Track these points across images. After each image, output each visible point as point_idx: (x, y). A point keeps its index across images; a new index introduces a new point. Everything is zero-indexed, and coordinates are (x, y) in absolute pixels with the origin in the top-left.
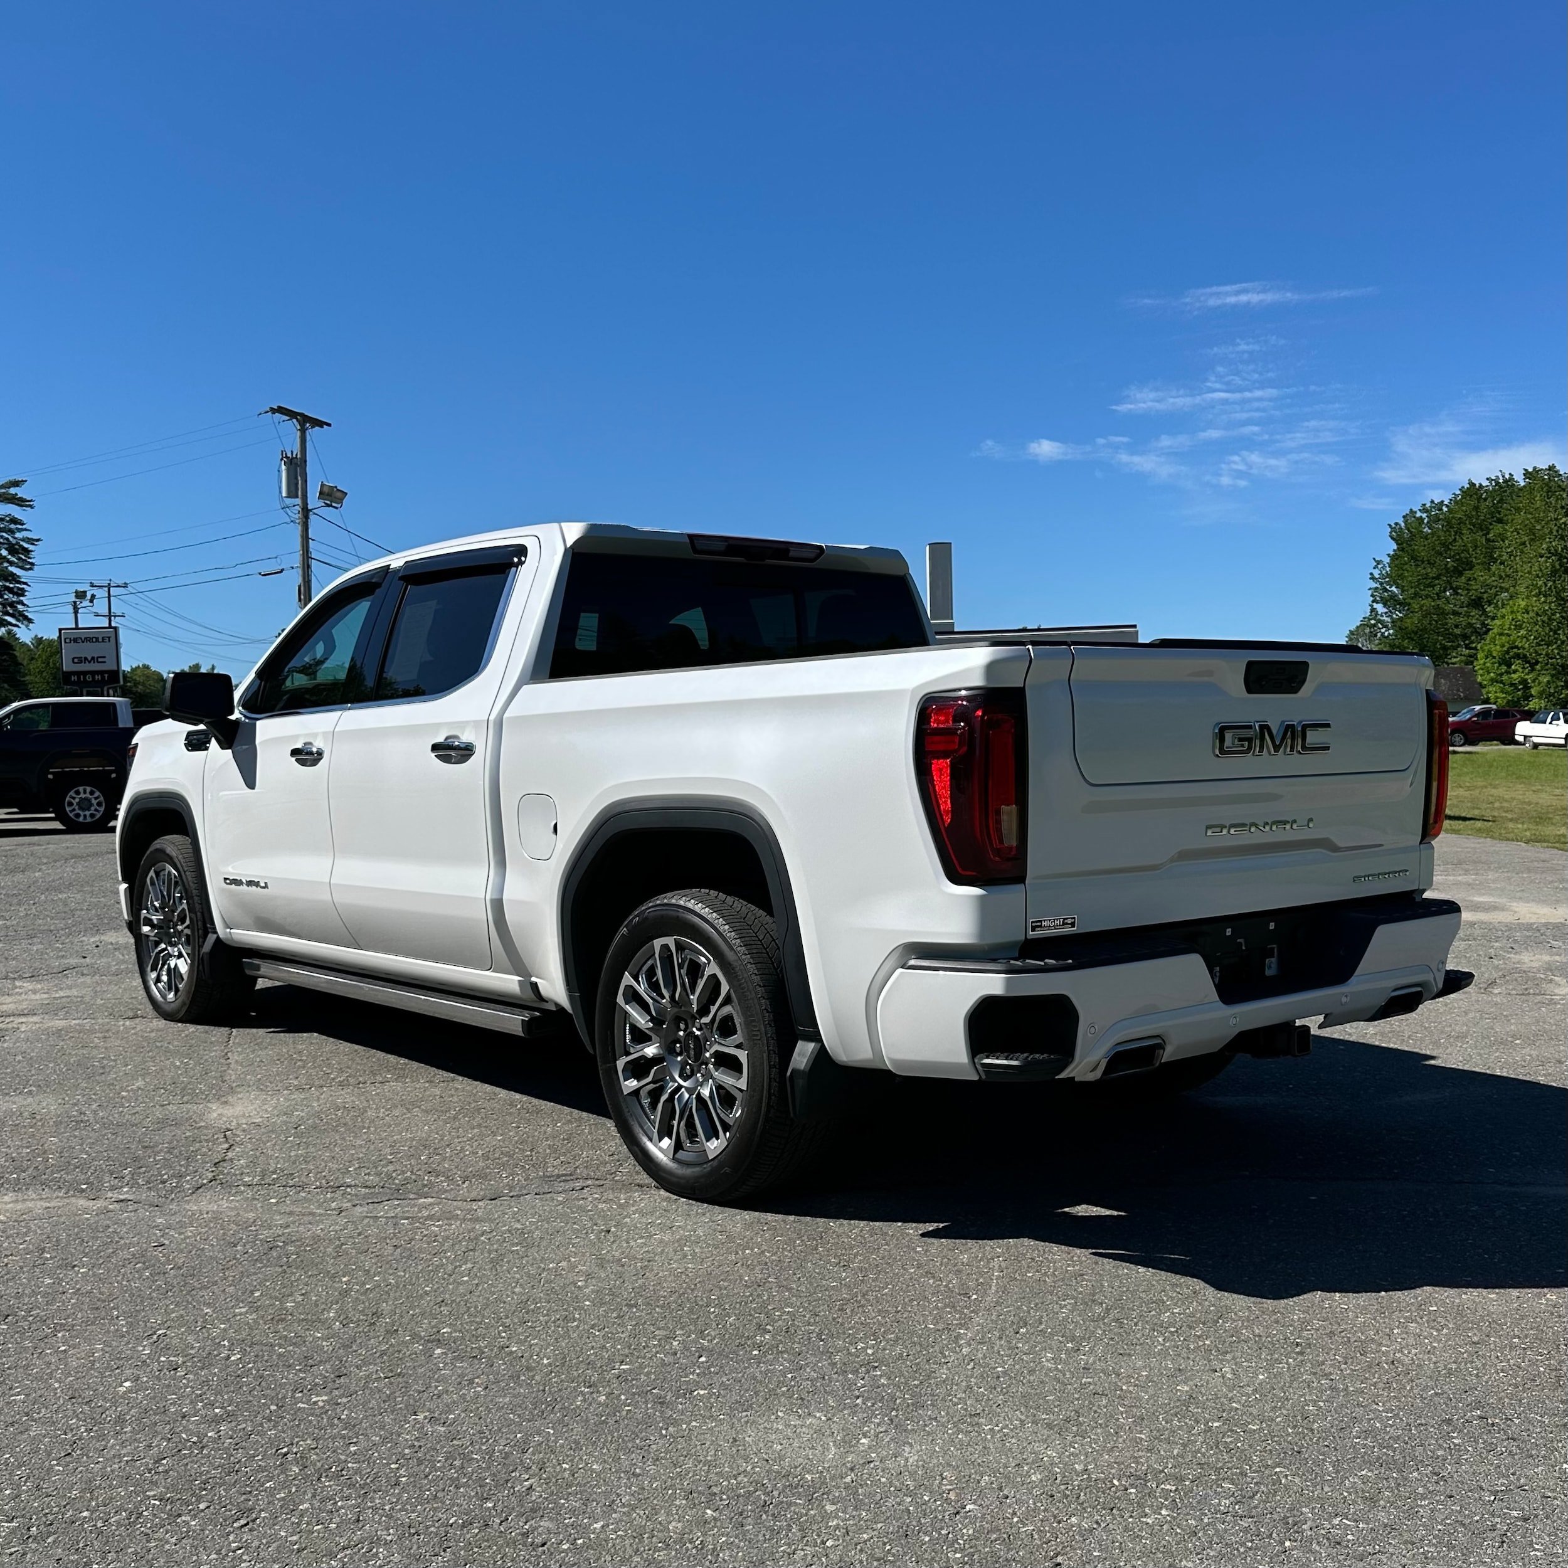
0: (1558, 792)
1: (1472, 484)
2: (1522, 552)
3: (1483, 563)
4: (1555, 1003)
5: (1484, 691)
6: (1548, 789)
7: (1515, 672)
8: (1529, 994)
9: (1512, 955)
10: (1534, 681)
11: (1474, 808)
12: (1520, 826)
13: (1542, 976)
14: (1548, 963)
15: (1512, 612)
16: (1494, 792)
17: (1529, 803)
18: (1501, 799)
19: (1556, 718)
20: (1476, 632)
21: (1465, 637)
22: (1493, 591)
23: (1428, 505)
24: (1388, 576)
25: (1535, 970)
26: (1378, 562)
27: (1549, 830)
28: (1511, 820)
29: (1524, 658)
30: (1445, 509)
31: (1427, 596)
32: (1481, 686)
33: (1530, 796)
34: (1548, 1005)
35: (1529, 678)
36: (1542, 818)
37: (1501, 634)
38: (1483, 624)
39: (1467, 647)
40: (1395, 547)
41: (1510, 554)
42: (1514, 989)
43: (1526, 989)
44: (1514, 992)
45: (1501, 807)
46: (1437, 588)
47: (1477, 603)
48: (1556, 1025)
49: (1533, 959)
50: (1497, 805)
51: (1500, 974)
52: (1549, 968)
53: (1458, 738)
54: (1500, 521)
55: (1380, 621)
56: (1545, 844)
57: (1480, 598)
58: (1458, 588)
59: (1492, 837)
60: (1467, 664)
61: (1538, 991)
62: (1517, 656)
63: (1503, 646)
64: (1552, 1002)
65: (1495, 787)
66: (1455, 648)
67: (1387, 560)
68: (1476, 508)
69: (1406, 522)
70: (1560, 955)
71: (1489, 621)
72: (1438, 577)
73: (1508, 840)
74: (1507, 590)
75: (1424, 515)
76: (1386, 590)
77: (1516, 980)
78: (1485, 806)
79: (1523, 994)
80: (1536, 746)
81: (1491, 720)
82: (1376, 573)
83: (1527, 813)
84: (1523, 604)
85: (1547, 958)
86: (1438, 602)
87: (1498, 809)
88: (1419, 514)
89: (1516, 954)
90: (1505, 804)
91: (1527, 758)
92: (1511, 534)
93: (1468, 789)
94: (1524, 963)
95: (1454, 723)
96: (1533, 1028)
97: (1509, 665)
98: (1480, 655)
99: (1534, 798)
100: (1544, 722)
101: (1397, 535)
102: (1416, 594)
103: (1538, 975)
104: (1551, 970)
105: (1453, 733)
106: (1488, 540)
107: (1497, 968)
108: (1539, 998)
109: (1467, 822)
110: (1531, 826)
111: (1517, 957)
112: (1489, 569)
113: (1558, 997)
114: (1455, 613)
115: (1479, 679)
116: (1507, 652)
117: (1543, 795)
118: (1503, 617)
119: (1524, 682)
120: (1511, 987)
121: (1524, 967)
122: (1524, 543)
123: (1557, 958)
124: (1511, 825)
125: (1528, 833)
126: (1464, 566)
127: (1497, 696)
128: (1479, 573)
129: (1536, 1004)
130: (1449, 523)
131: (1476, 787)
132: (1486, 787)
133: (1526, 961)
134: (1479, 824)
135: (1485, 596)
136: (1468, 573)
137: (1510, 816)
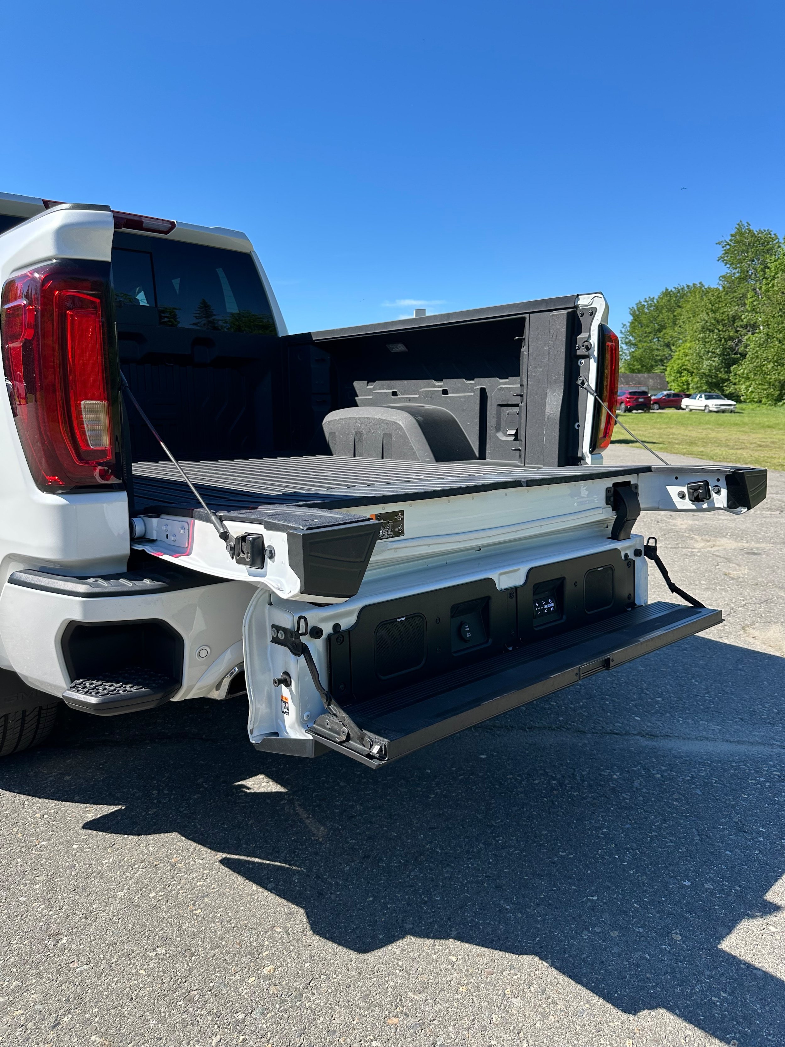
0: (700, 431)
1: (667, 290)
2: (689, 321)
3: (671, 326)
4: (694, 555)
5: (669, 385)
6: (696, 429)
7: (684, 376)
8: (679, 547)
9: (671, 520)
10: (692, 381)
11: (659, 438)
12: (681, 446)
13: (687, 535)
14: (691, 526)
15: (684, 349)
16: (671, 431)
17: (687, 436)
18: (673, 434)
19: (701, 397)
20: (666, 358)
21: (661, 360)
22: (676, 339)
23: (647, 299)
24: (628, 332)
25: (683, 531)
26: (624, 325)
27: (696, 449)
28: (677, 444)
29: (688, 371)
30: (655, 301)
31: (645, 342)
32: (668, 383)
33: (687, 433)
34: (690, 556)
35: (690, 379)
36: (692, 443)
37: (678, 359)
38: (670, 355)
39: (663, 365)
40: (632, 318)
41: (684, 322)
42: (670, 544)
43: (677, 544)
44: (669, 546)
45: (673, 438)
46: (650, 338)
47: (668, 345)
48: (694, 572)
49: (682, 522)
50: (671, 436)
51: (662, 533)
52: (692, 529)
53: (656, 406)
54: (679, 307)
55: (624, 353)
56: (693, 456)
57: (669, 343)
58: (659, 337)
59: (667, 452)
60: (662, 372)
61: (684, 546)
62: (685, 369)
63: (679, 364)
64: (693, 555)
65: (671, 428)
66: (657, 366)
67: (628, 324)
68: (669, 301)
69: (637, 307)
70: (698, 520)
71: (672, 354)
72: (650, 333)
73: (674, 453)
74: (682, 339)
75: (646, 304)
76: (627, 338)
77: (671, 537)
78: (665, 437)
79: (675, 548)
80: (691, 410)
81: (671, 398)
82: (623, 330)
83: (686, 440)
84: (689, 345)
85: (691, 522)
86: (651, 344)
87: (671, 438)
88: (643, 303)
89: (673, 519)
90: (675, 436)
91: (687, 416)
92: (684, 313)
93: (659, 429)
94: (677, 526)
95: (655, 399)
96: (679, 574)
97: (681, 373)
98: (668, 369)
99: (689, 434)
100: (695, 399)
101: (633, 314)
102: (640, 341)
103: (685, 534)
104: (693, 531)
105: (654, 403)
106: (674, 316)
107: (661, 529)
108: (684, 550)
109: (655, 445)
110: (687, 447)
111: (674, 521)
112: (674, 329)
113: (696, 550)
114: (658, 350)
115: (667, 379)
116: (681, 367)
117: (694, 432)
118: (679, 351)
119: (687, 381)
120: (668, 542)
121: (677, 528)
122: (690, 318)
123: (697, 522)
124: (677, 446)
125: (685, 450)
126: (662, 328)
127: (675, 388)
128: (669, 331)
129: (682, 556)
130: (657, 307)
131: (662, 428)
132: (666, 428)
133: (679, 524)
134: (661, 446)
135: (672, 342)
136: (664, 331)
137: (676, 442)
